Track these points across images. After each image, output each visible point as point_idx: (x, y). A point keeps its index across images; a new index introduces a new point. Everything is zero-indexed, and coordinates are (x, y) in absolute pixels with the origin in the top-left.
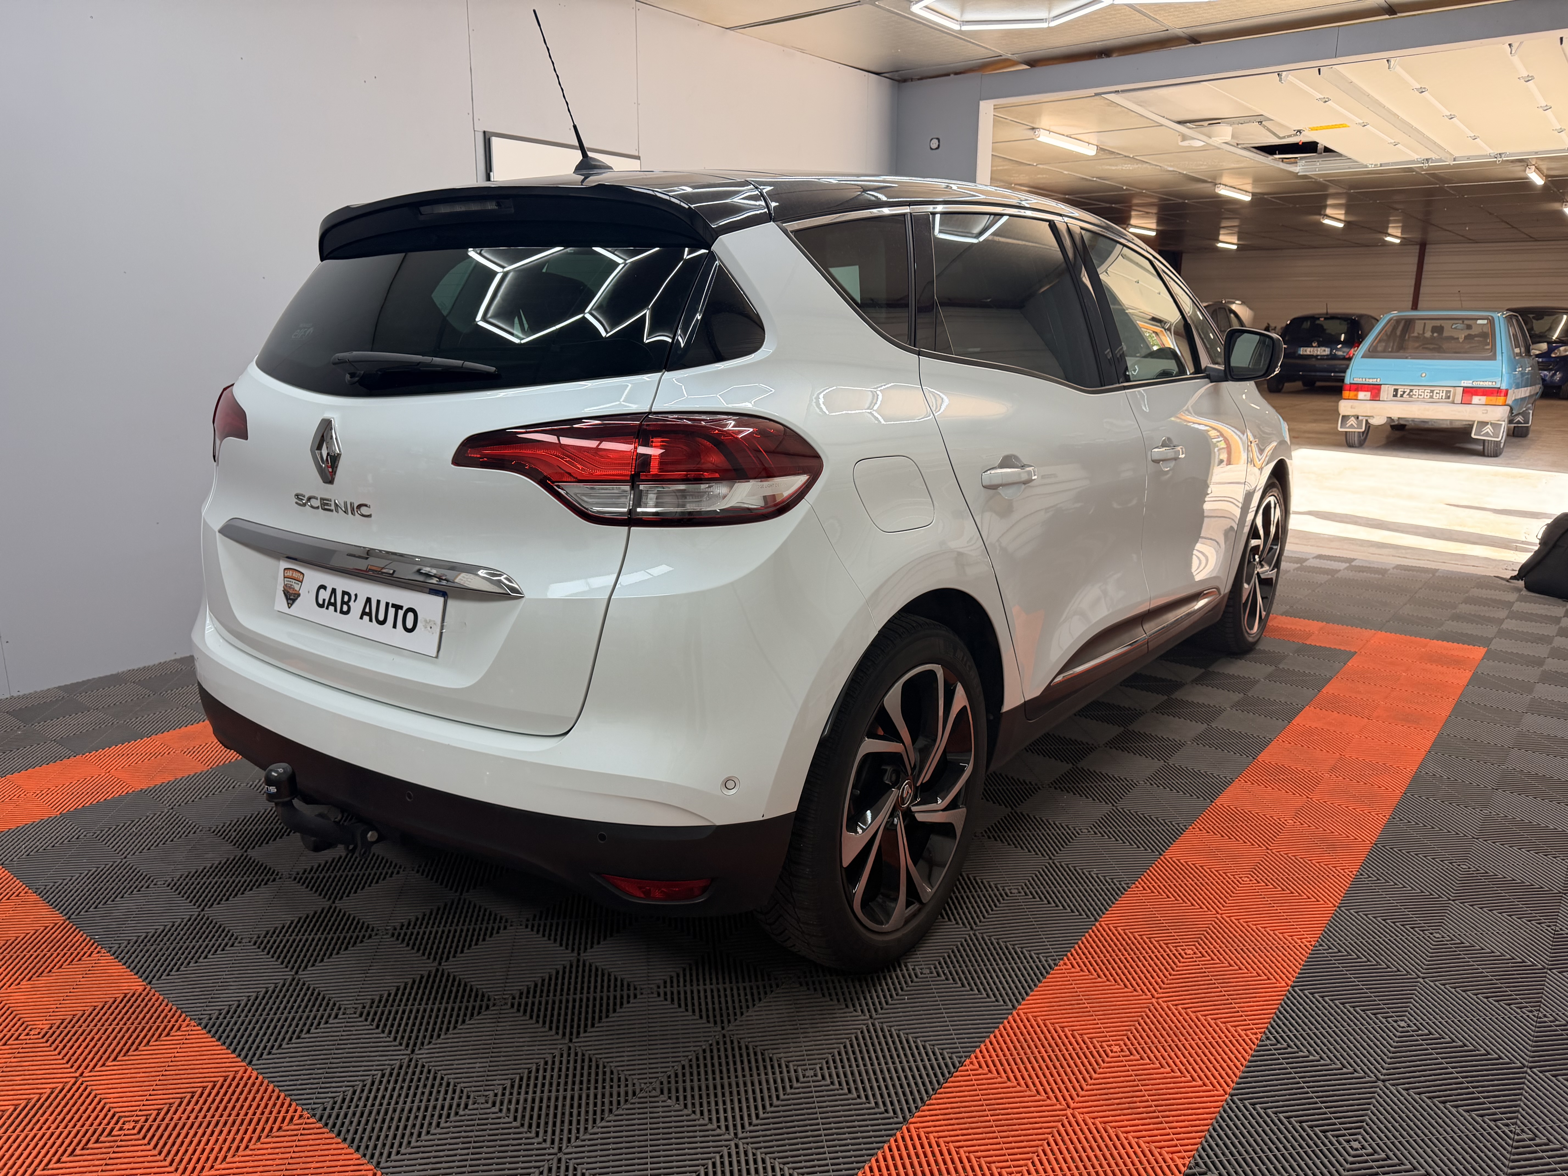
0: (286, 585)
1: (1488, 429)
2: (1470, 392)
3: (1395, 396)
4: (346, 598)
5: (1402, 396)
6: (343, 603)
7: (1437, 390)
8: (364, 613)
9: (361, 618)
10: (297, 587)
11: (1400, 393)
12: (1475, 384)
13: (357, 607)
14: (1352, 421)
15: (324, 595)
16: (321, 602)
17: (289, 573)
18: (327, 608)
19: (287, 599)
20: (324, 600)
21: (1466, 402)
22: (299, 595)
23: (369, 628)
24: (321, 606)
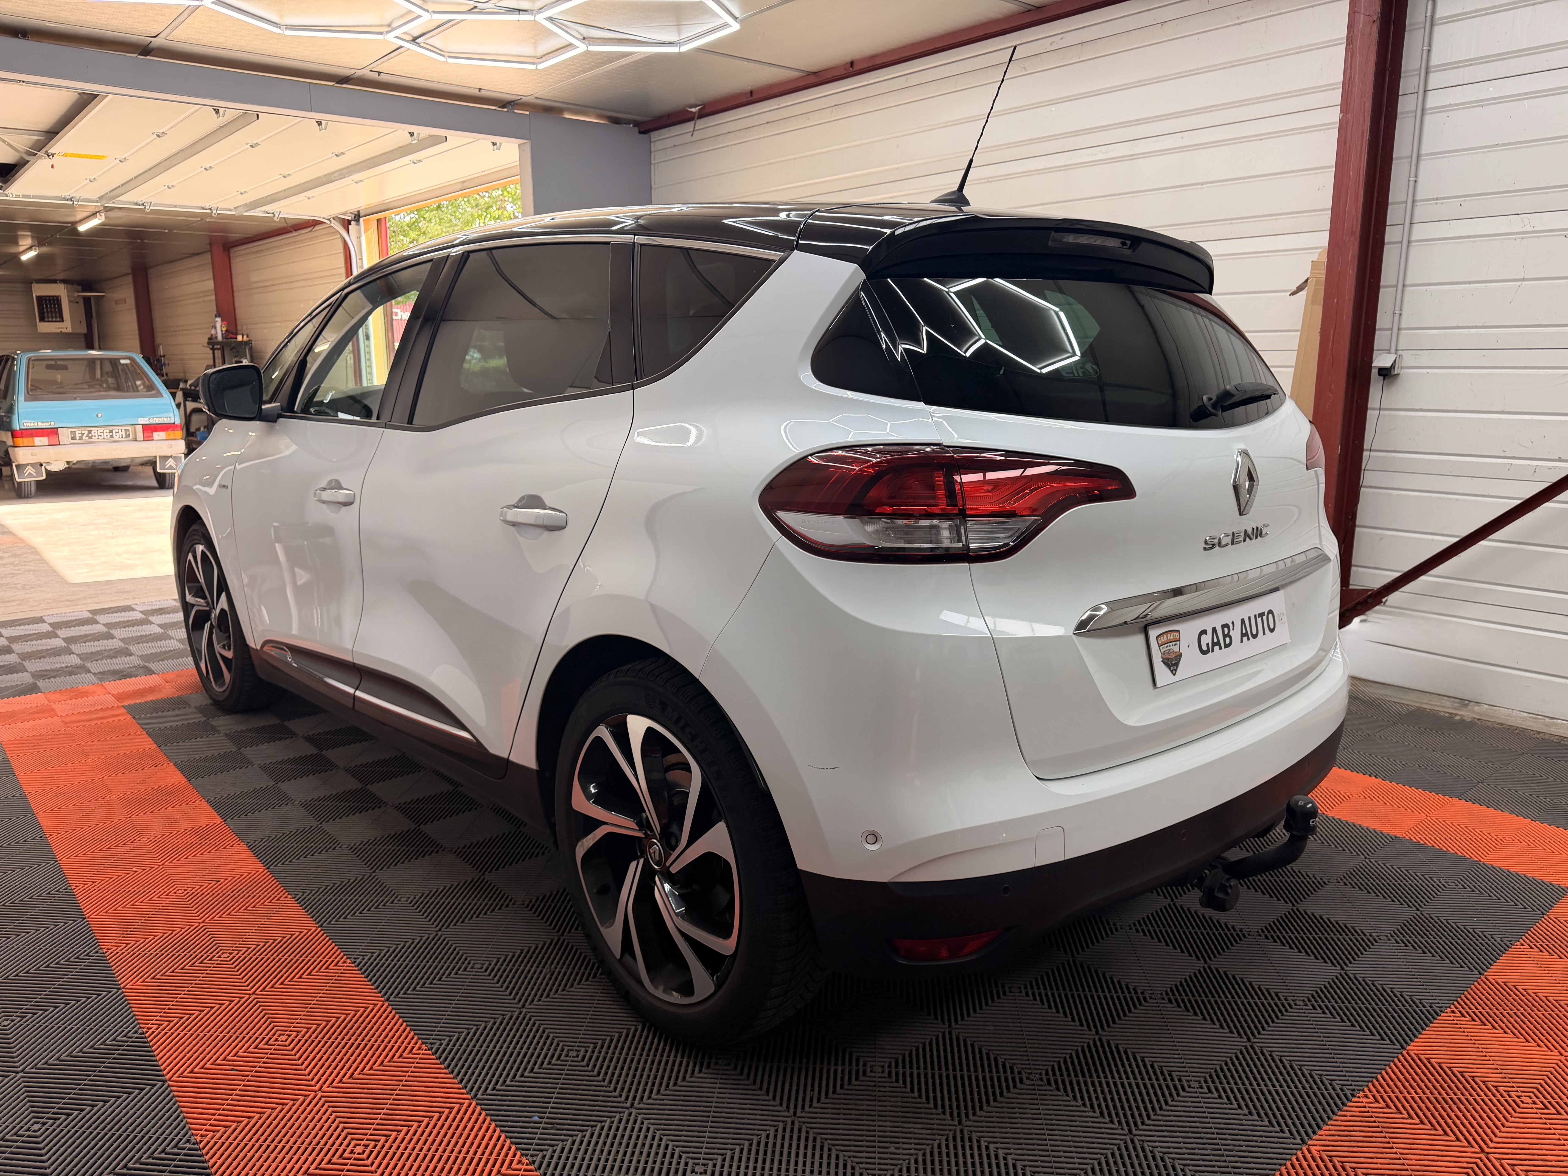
0: (1163, 654)
1: (171, 462)
2: (149, 429)
3: (73, 438)
4: (1226, 630)
5: (81, 438)
6: (1225, 636)
7: (115, 430)
8: (1243, 635)
9: (1242, 641)
10: (1176, 649)
11: (78, 436)
12: (152, 421)
13: (1236, 634)
14: (29, 470)
15: (1206, 639)
16: (1205, 648)
17: (1164, 639)
18: (1213, 651)
19: (1169, 667)
20: (1208, 645)
21: (148, 438)
22: (1181, 655)
23: (1252, 647)
24: (1204, 653)
